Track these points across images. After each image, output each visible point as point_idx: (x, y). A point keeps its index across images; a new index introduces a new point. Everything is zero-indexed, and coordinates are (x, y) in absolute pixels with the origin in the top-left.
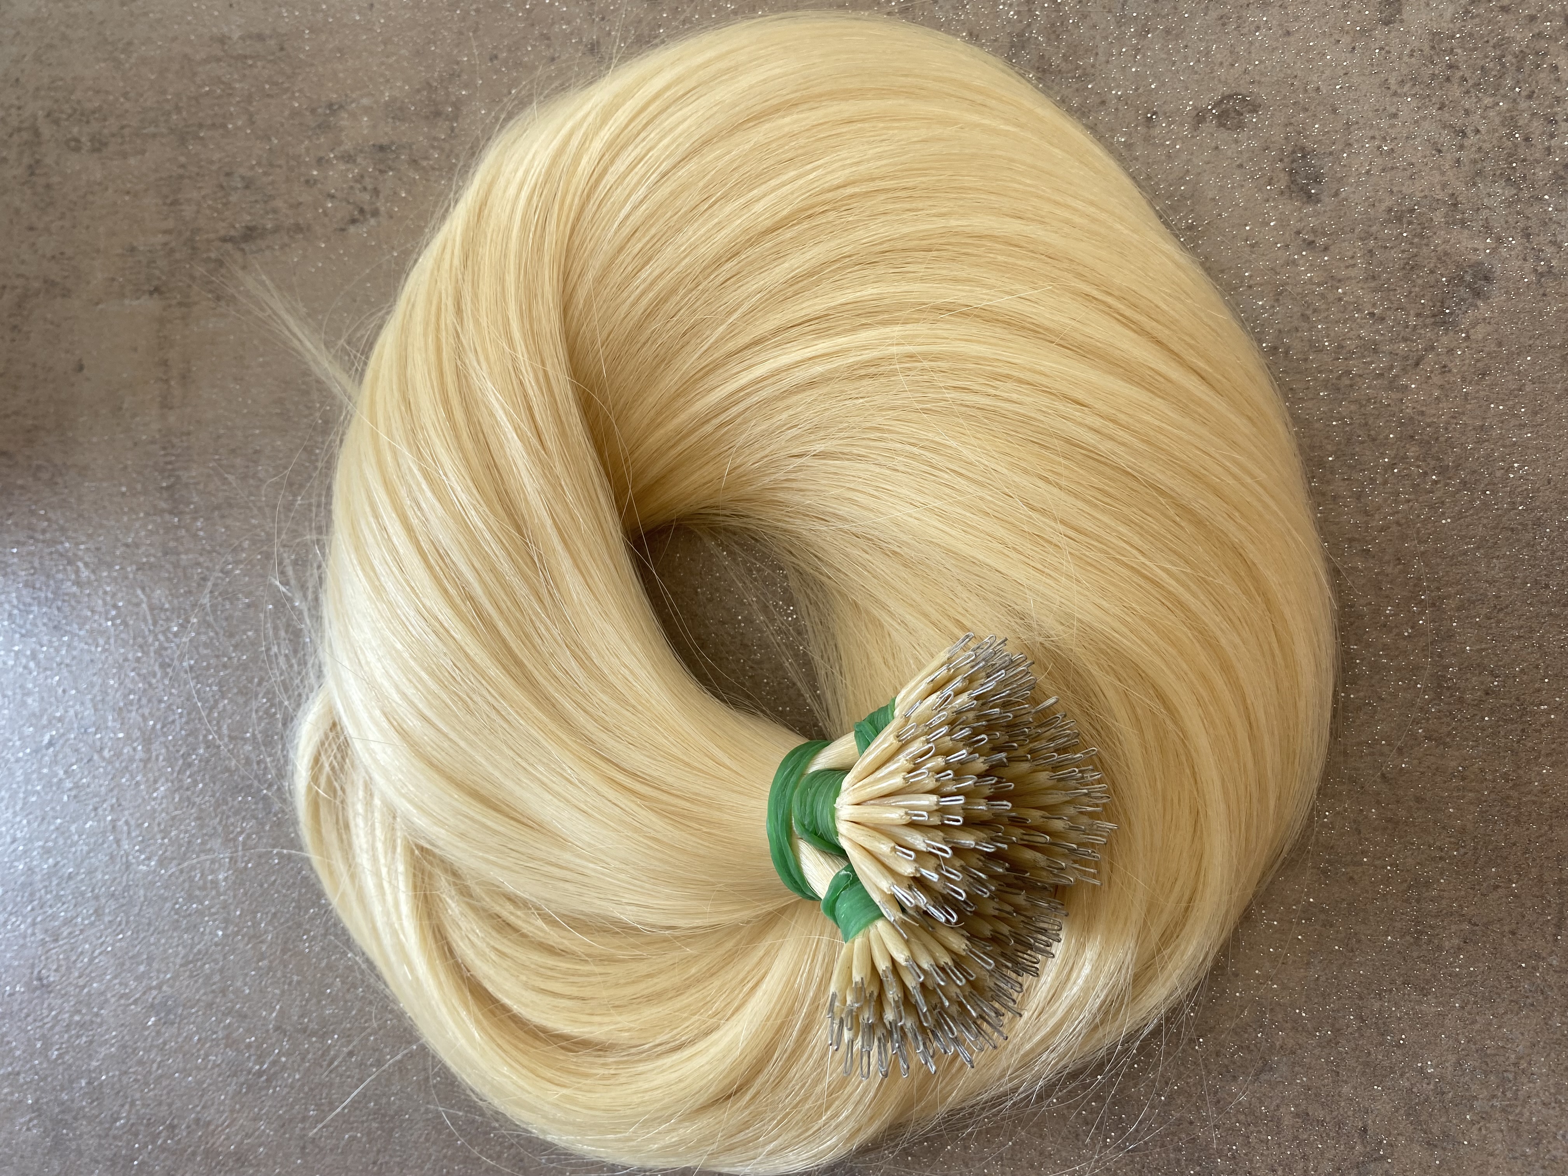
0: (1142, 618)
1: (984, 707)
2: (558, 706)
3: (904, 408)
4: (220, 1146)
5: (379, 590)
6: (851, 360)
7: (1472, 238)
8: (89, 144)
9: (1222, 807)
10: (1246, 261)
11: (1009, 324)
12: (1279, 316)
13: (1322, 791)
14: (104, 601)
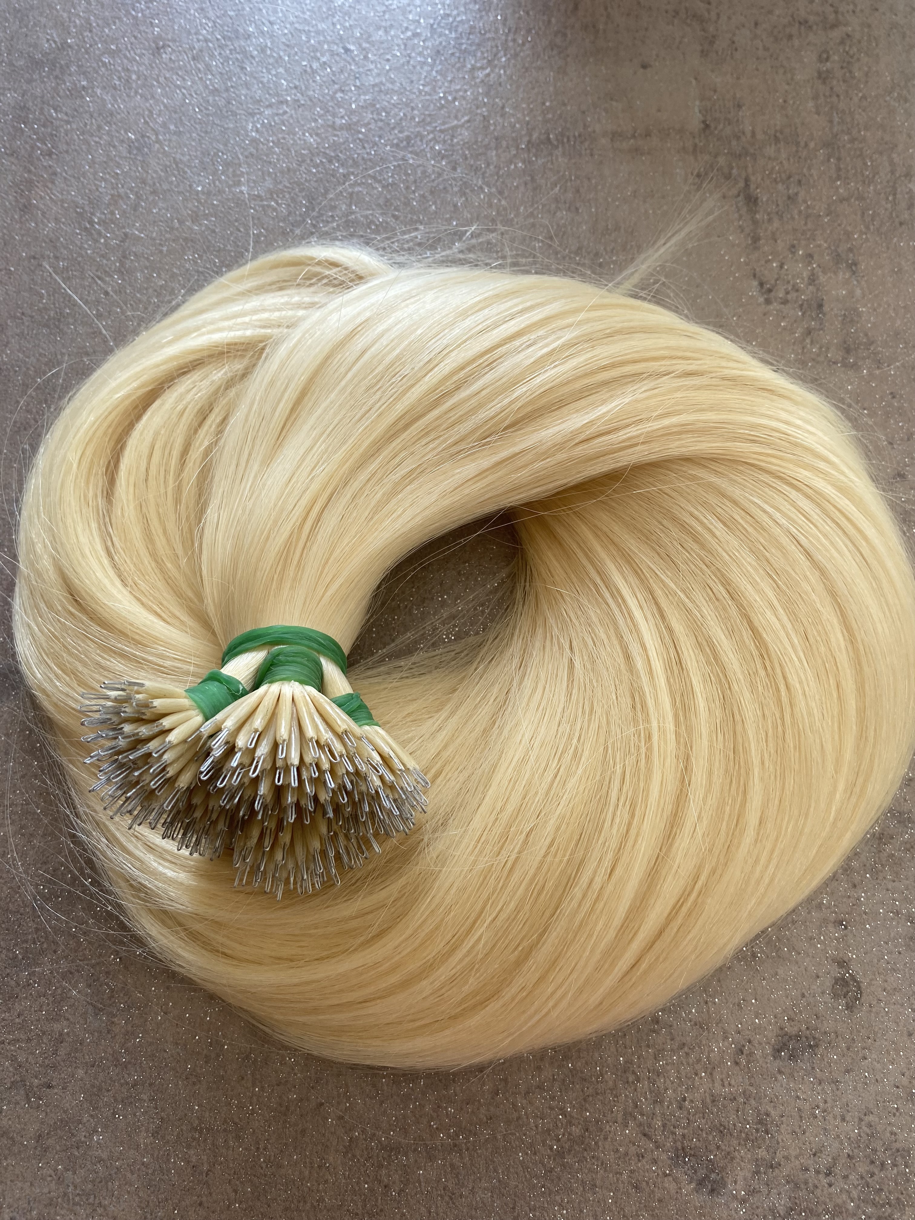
0: (443, 919)
1: (370, 798)
2: (372, 459)
3: (608, 732)
4: (36, 192)
5: (465, 314)
6: (647, 690)
7: (745, 1179)
8: (825, 69)
9: (295, 981)
10: (726, 999)
11: (676, 815)
12: (683, 1026)
13: (309, 1058)
14: (460, 90)
